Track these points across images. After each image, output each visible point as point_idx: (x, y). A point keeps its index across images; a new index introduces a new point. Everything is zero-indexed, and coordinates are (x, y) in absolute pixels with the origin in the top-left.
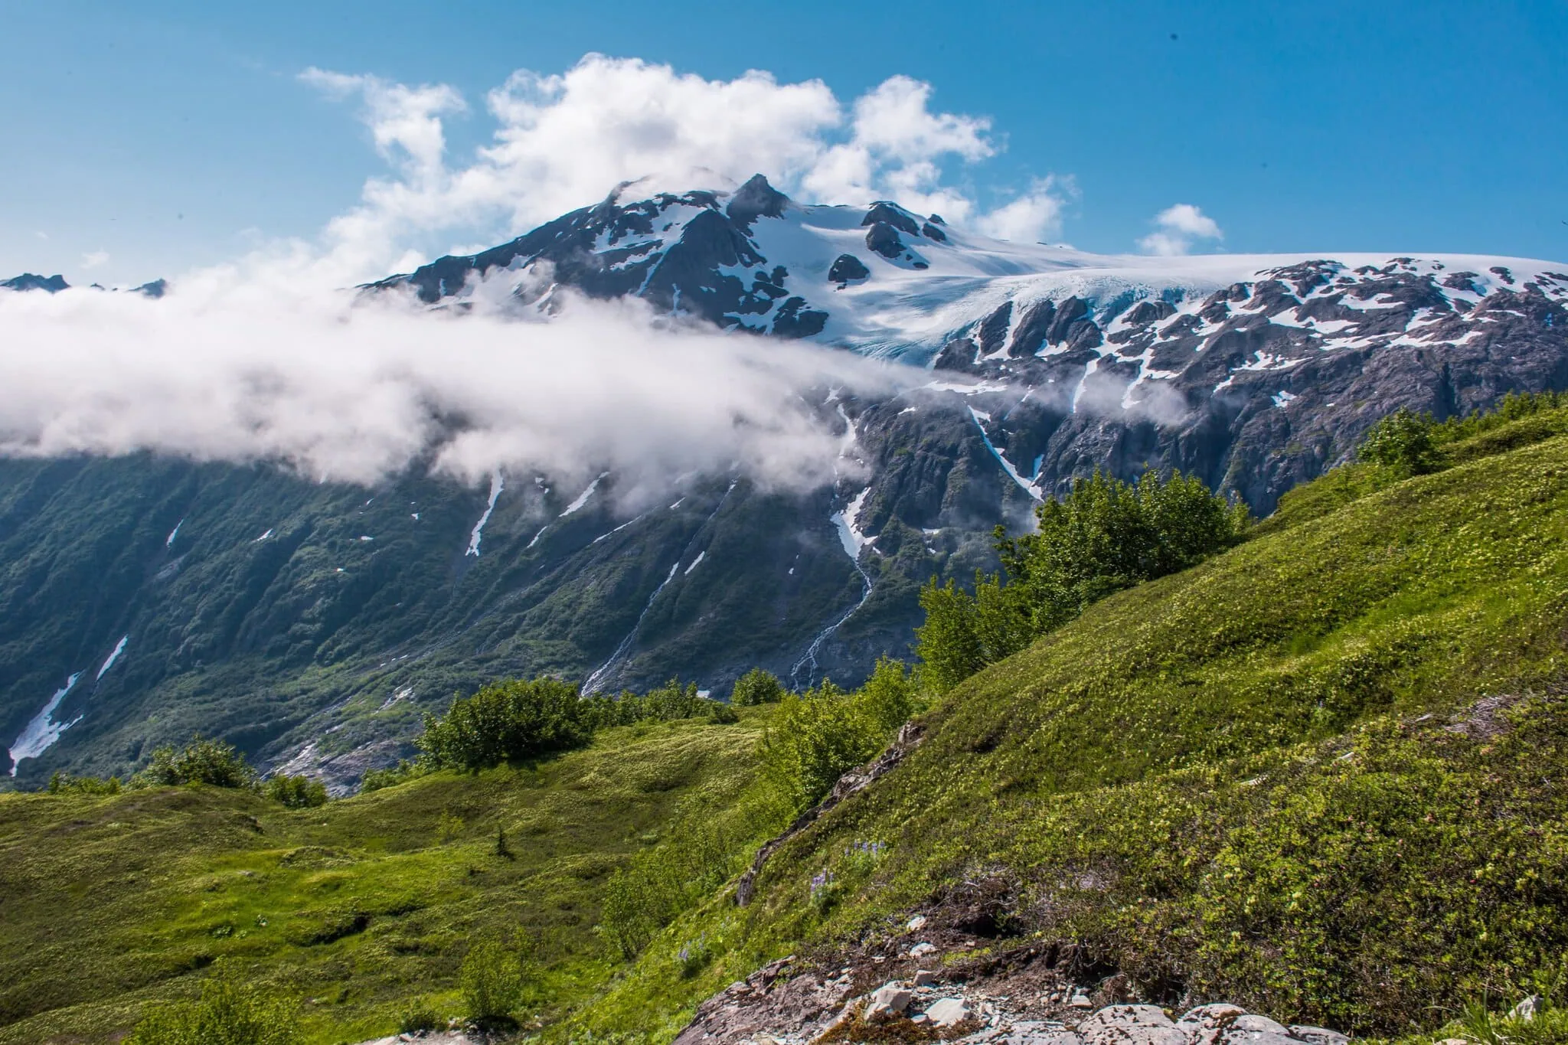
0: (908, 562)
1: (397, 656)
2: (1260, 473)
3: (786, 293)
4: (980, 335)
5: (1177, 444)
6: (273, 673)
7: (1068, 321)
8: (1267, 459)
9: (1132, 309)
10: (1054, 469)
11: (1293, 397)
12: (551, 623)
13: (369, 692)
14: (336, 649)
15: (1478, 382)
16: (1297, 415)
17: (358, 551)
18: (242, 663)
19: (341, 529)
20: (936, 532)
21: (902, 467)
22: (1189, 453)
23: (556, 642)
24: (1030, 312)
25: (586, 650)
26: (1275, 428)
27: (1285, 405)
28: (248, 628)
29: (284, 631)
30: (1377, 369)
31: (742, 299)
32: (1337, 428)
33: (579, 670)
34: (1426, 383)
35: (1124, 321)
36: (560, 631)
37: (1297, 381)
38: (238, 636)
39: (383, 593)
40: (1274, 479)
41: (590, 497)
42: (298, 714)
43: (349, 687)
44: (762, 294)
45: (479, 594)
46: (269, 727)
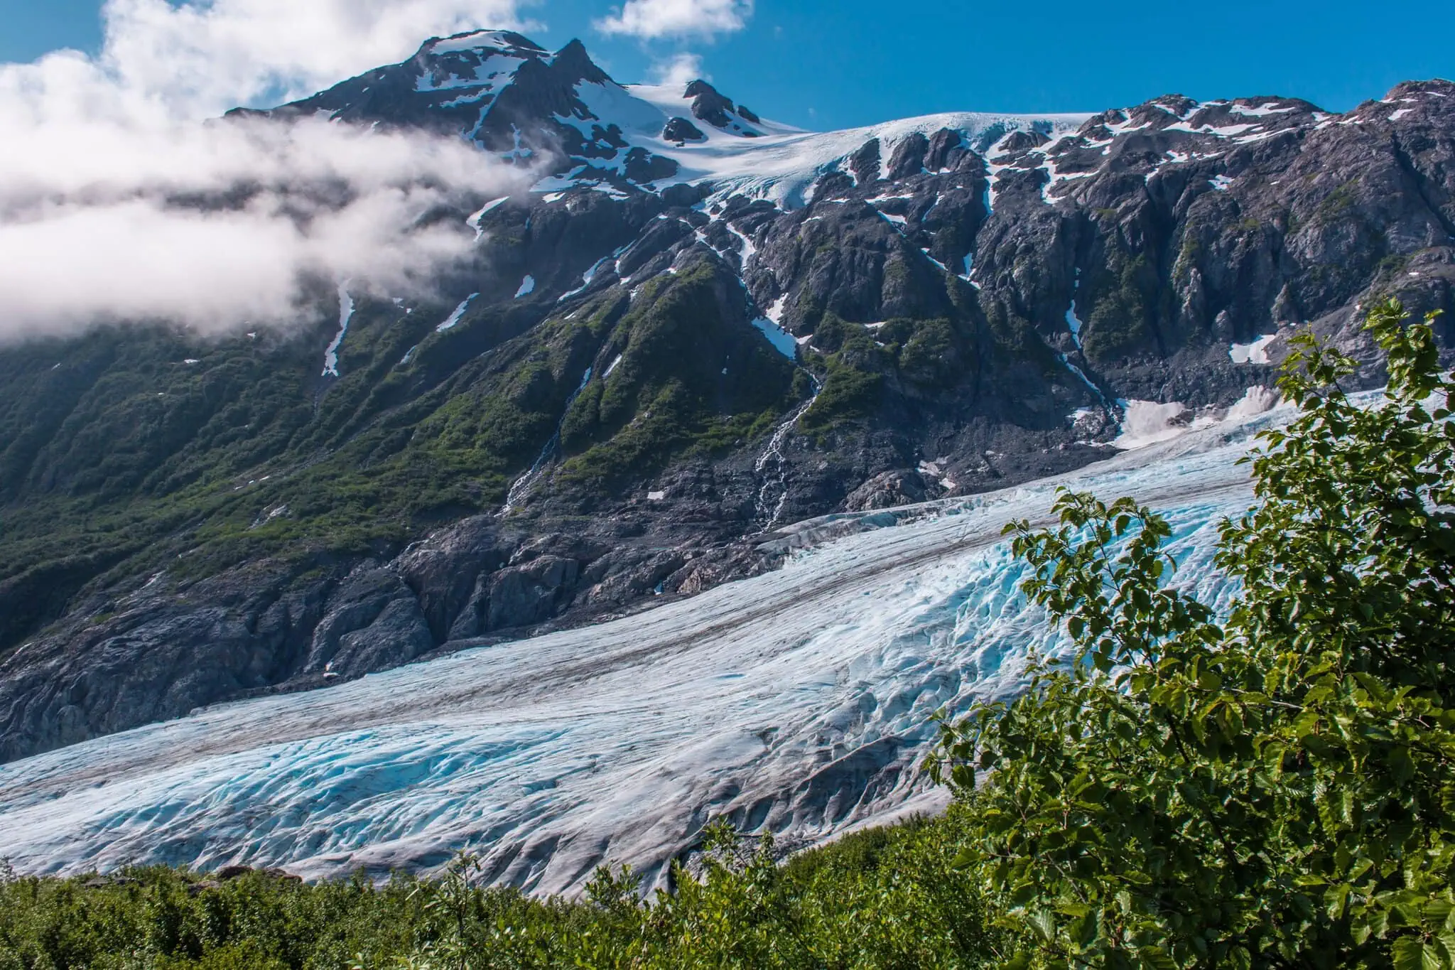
0: (858, 354)
1: (255, 477)
2: (1218, 249)
3: (626, 145)
4: (852, 168)
5: (1120, 229)
6: (85, 512)
7: (945, 150)
8: (1224, 235)
9: (1006, 138)
10: (991, 261)
11: (1230, 180)
12: (450, 433)
13: (228, 514)
14: (170, 478)
15: (1433, 145)
16: (1242, 195)
17: (183, 373)
18: (39, 505)
19: (156, 353)
20: (880, 325)
21: (830, 262)
22: (1135, 237)
23: (460, 451)
24: (902, 144)
25: (501, 456)
26: (1223, 207)
27: (1224, 187)
28: (44, 465)
29: (95, 464)
30: (1318, 146)
31: (584, 145)
32: (1293, 200)
33: (499, 477)
34: (1380, 149)
35: (1001, 149)
36: (465, 440)
37: (1232, 165)
38: (31, 476)
39: (224, 415)
40: (1233, 255)
41: (460, 317)
42: (133, 542)
43: (198, 511)
44: (602, 143)
45: (347, 413)
46: (95, 558)
